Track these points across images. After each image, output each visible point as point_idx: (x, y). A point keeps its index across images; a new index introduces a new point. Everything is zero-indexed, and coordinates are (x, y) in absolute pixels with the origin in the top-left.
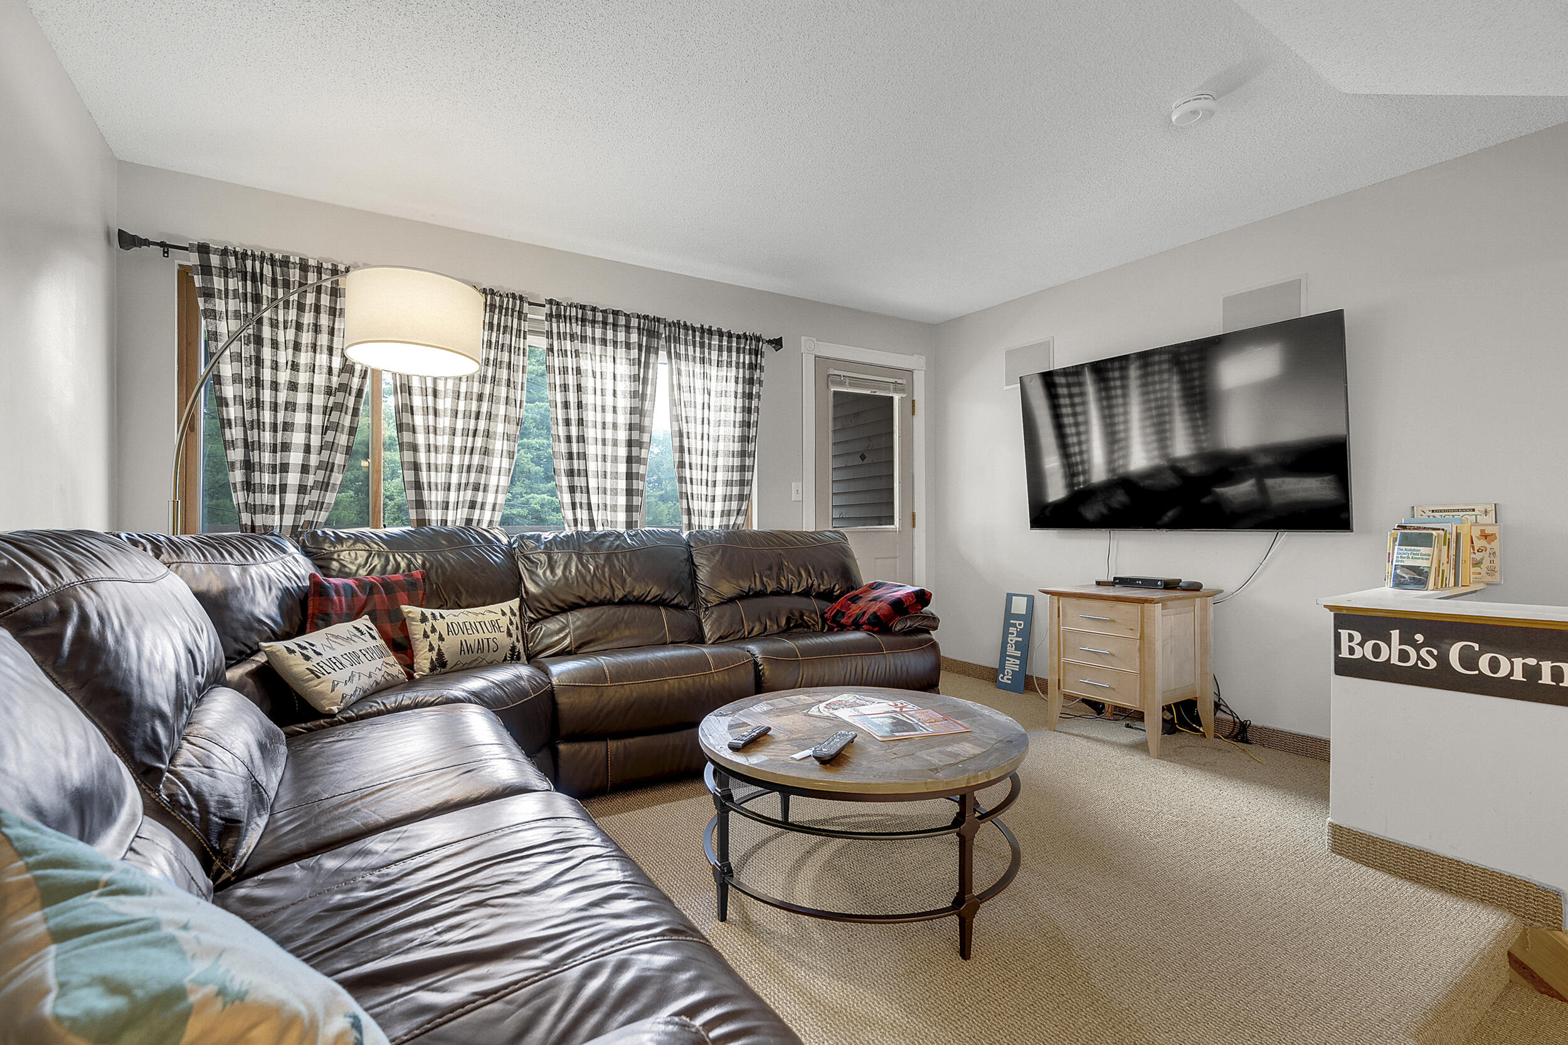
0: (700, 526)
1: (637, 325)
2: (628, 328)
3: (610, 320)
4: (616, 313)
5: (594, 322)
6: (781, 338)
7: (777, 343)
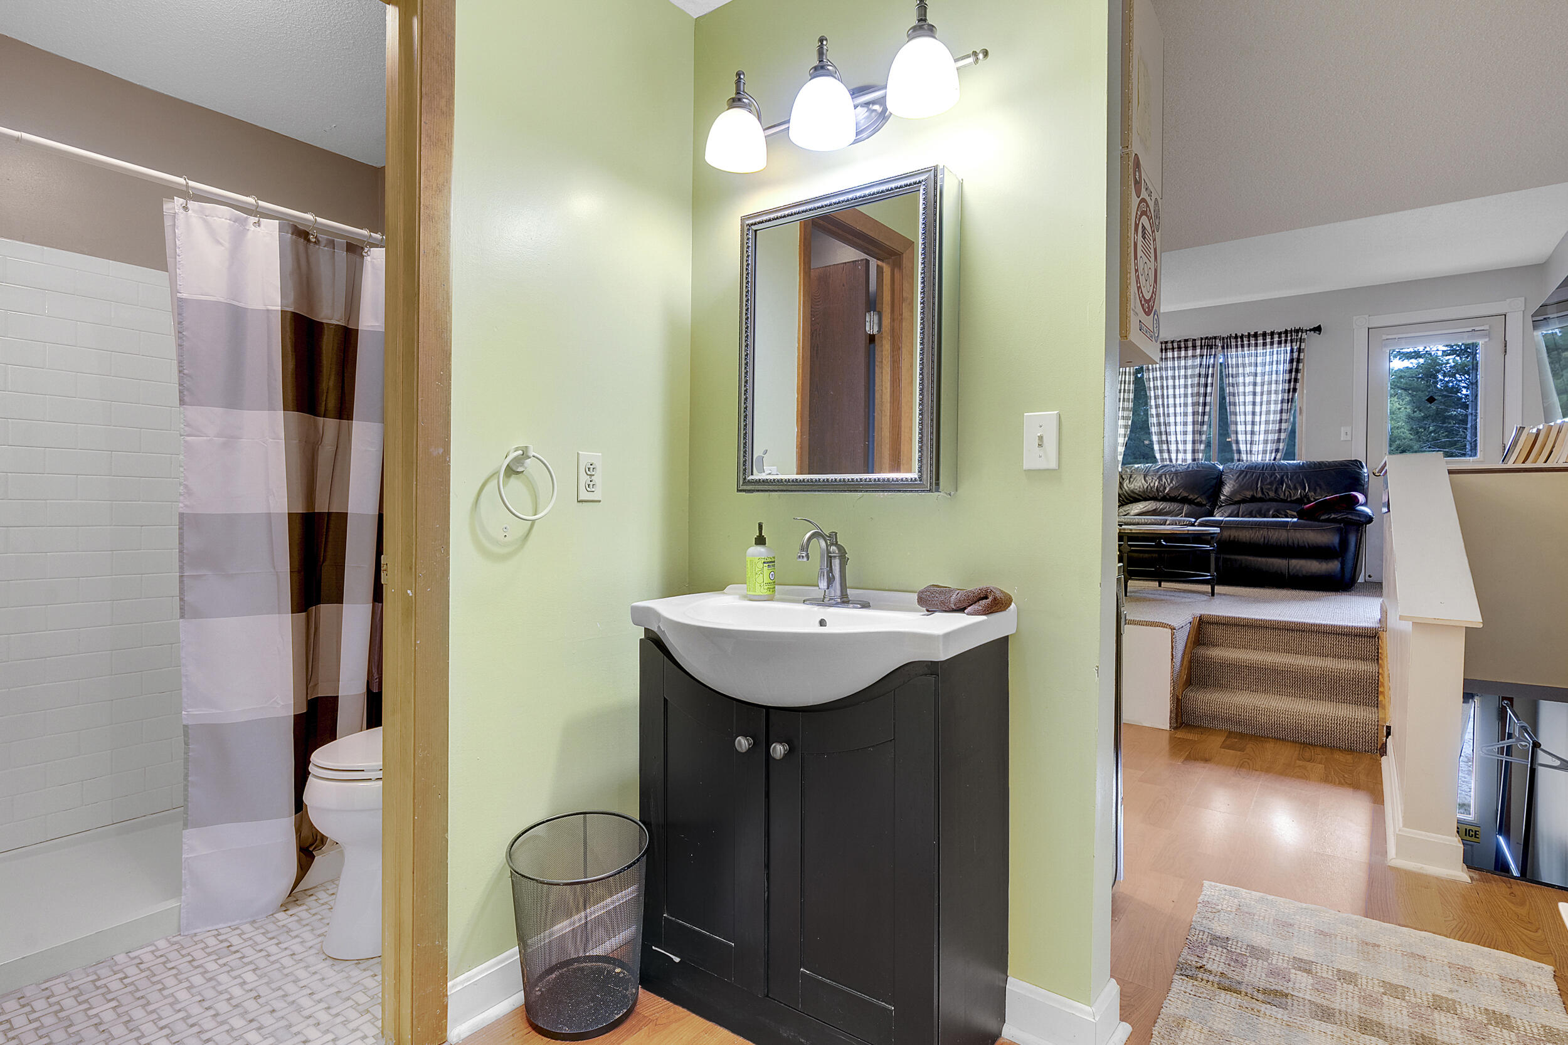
0: (1251, 461)
1: (1199, 344)
2: (1194, 347)
3: (1183, 345)
4: (1186, 341)
5: (1173, 349)
6: (1320, 325)
7: (1318, 329)
